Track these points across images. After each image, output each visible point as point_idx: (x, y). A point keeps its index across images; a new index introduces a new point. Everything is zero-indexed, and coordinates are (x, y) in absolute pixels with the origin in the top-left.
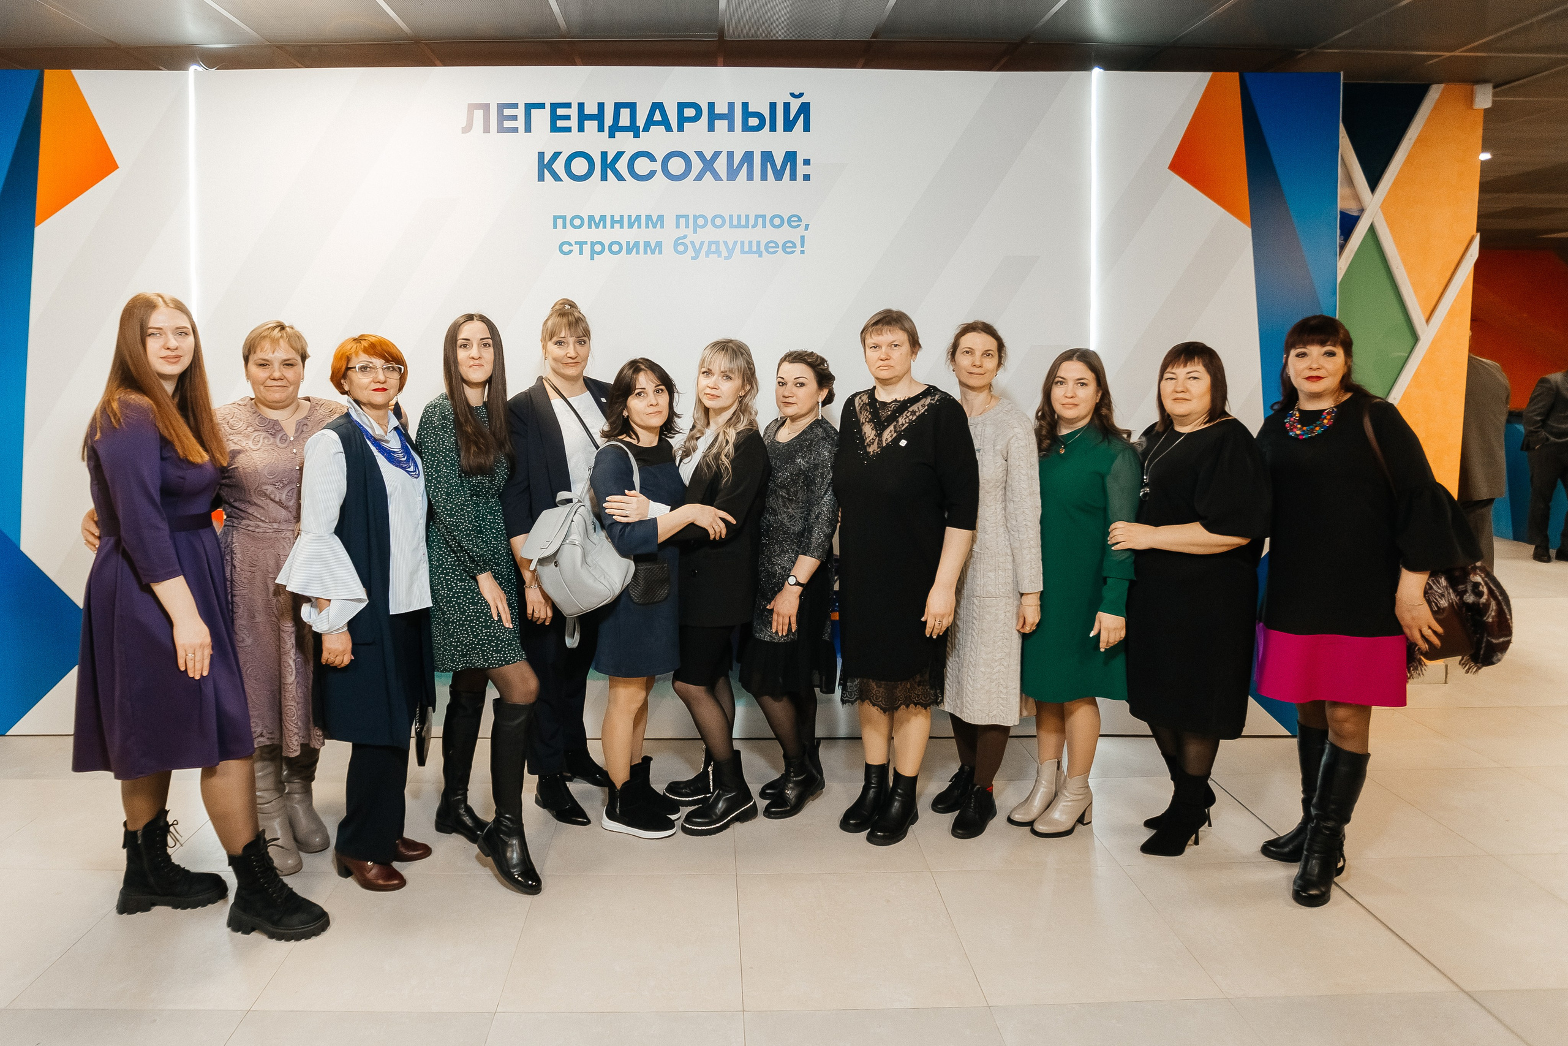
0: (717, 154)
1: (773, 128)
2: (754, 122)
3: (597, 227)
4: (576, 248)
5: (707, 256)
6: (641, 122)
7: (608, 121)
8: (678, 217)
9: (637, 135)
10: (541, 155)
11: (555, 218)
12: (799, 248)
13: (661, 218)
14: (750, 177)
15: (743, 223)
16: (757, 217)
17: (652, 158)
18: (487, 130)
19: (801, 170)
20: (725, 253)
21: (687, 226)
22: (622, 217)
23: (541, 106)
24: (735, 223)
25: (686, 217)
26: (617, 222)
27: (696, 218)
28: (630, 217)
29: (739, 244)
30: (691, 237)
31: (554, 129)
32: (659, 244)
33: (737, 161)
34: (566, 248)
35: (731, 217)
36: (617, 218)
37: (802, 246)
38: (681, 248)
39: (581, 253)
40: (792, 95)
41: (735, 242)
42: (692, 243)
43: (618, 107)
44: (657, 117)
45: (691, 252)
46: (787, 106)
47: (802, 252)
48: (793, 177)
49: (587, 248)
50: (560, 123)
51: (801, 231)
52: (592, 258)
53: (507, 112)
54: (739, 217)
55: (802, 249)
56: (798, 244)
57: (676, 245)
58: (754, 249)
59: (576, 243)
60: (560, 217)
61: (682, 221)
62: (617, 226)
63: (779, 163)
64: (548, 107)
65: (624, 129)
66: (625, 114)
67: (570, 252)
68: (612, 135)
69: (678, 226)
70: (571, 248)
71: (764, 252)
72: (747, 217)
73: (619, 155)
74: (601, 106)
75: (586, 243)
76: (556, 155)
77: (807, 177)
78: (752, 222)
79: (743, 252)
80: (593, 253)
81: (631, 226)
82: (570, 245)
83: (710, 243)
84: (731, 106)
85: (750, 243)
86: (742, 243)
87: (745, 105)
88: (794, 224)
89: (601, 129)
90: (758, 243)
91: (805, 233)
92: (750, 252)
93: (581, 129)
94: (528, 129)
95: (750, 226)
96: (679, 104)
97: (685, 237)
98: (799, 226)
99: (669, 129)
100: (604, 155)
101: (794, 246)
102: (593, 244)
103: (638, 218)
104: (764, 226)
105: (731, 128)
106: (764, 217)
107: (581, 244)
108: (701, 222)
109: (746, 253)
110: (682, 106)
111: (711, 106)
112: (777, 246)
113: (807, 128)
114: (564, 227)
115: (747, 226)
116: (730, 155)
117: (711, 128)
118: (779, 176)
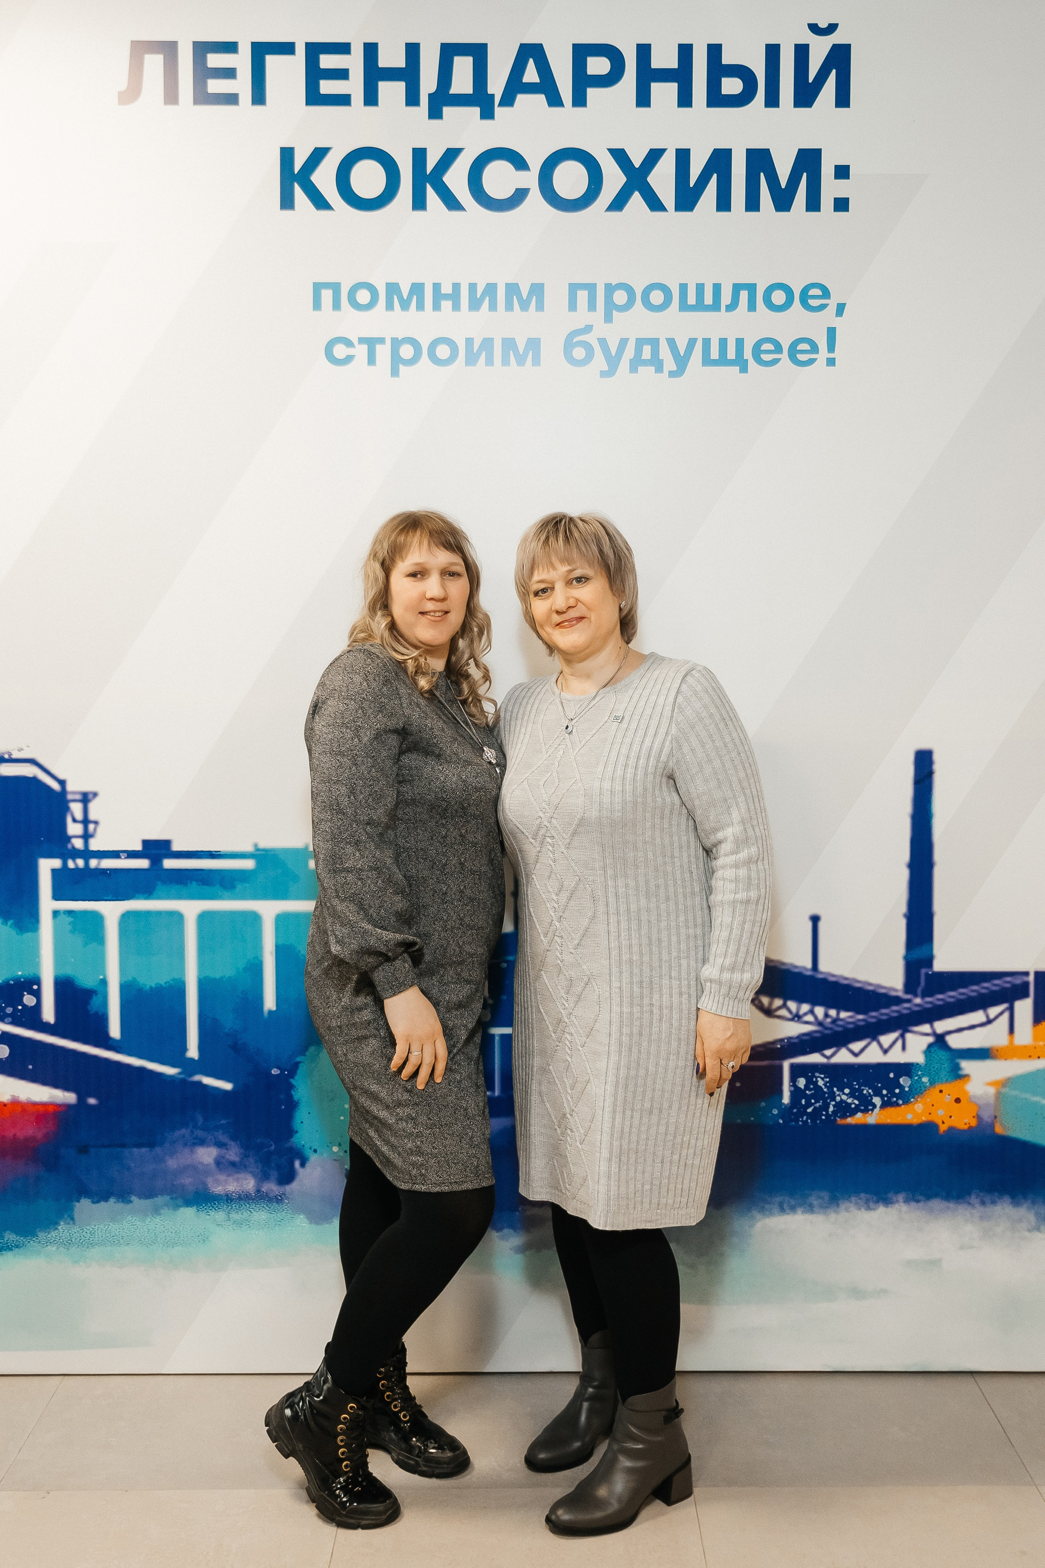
0: (654, 156)
1: (772, 100)
2: (732, 86)
3: (405, 305)
4: (361, 351)
5: (633, 369)
6: (496, 86)
7: (428, 83)
8: (574, 289)
9: (487, 114)
10: (287, 154)
11: (318, 287)
12: (823, 353)
13: (537, 289)
14: (724, 203)
15: (708, 300)
16: (737, 288)
17: (519, 162)
18: (171, 96)
19: (830, 188)
20: (670, 364)
21: (592, 306)
22: (456, 287)
23: (287, 48)
24: (692, 300)
25: (591, 288)
26: (447, 297)
27: (610, 289)
28: (473, 287)
29: (699, 347)
30: (601, 329)
31: (314, 97)
32: (534, 344)
33: (695, 170)
34: (340, 351)
35: (683, 288)
36: (447, 289)
37: (831, 347)
38: (579, 353)
39: (372, 360)
40: (814, 28)
41: (692, 342)
42: (603, 342)
43: (449, 52)
44: (531, 75)
45: (599, 362)
46: (802, 52)
47: (831, 362)
48: (813, 204)
49: (383, 352)
50: (327, 87)
51: (828, 317)
52: (395, 372)
53: (215, 60)
54: (700, 288)
55: (831, 356)
56: (823, 345)
57: (569, 345)
58: (731, 354)
59: (362, 340)
60: (327, 285)
61: (582, 296)
62: (447, 305)
63: (783, 173)
64: (301, 50)
65: (461, 100)
66: (463, 66)
67: (349, 359)
68: (435, 113)
69: (573, 306)
70: (350, 351)
71: (752, 363)
72: (717, 288)
73: (451, 155)
74: (413, 50)
75: (382, 341)
76: (319, 154)
77: (842, 205)
78: (726, 298)
79: (707, 361)
80: (396, 361)
81: (475, 305)
82: (348, 343)
83: (640, 343)
84: (685, 51)
85: (723, 342)
86: (707, 342)
87: (715, 51)
88: (813, 303)
89: (412, 99)
90: (740, 342)
91: (837, 322)
92: (723, 361)
93: (371, 98)
94: (259, 97)
95: (723, 308)
96: (576, 47)
97: (588, 329)
98: (823, 307)
99: (555, 100)
100: (419, 155)
101: (815, 349)
102: (396, 343)
103: (491, 289)
104: (752, 307)
105: (685, 99)
106: (751, 288)
107: (371, 343)
108: (620, 297)
109: (715, 363)
110: (581, 52)
111: (644, 51)
112: (778, 348)
113: (843, 99)
114: (337, 306)
115: (716, 306)
116: (683, 156)
117: (643, 99)
118: (783, 201)
